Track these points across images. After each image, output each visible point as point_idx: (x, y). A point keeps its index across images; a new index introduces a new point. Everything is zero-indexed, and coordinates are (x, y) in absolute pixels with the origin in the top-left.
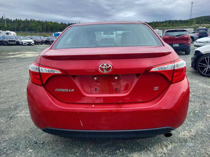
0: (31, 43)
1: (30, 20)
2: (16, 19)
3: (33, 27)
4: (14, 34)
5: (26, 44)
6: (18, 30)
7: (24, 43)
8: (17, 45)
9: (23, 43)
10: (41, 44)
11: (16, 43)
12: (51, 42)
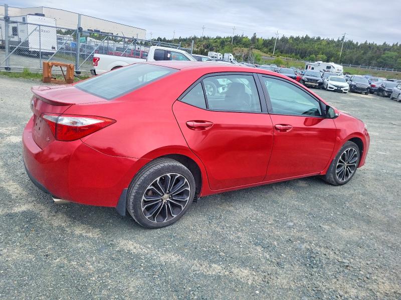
0: (342, 89)
1: (391, 45)
2: (366, 43)
3: (389, 60)
4: (340, 69)
5: (333, 88)
6: (359, 62)
7: (330, 88)
8: (319, 88)
9: (328, 87)
10: (366, 94)
11: (318, 84)
12: (387, 91)
